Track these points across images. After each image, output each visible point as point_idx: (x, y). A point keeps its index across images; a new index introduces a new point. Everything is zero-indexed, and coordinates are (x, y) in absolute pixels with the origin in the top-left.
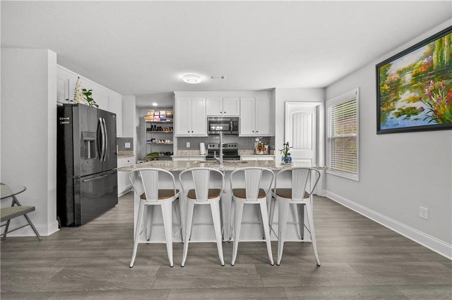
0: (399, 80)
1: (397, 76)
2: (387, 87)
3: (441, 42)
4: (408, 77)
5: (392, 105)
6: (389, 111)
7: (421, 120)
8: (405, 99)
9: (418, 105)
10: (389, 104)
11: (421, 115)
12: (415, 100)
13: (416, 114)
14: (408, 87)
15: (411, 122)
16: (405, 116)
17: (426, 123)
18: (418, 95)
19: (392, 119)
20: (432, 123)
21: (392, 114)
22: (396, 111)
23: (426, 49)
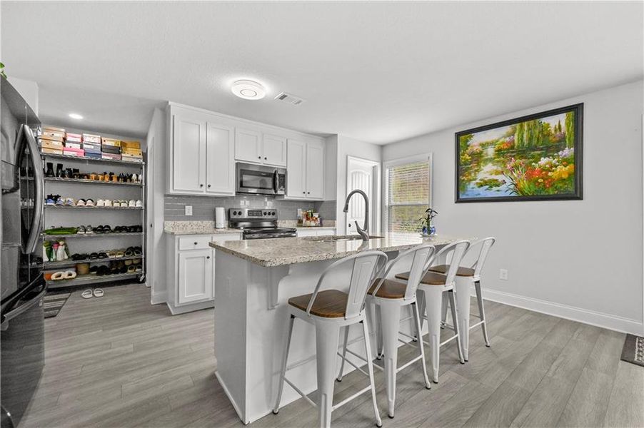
0: (481, 152)
1: (480, 148)
2: (468, 157)
3: (522, 126)
4: (491, 152)
5: (473, 175)
6: (470, 181)
7: (503, 191)
8: (487, 171)
9: (500, 178)
10: (470, 174)
11: (503, 187)
12: (497, 173)
13: (498, 186)
14: (491, 160)
15: (493, 193)
16: (487, 187)
17: (507, 194)
18: (500, 169)
19: (472, 189)
20: (513, 195)
21: (473, 184)
22: (478, 181)
23: (508, 129)
